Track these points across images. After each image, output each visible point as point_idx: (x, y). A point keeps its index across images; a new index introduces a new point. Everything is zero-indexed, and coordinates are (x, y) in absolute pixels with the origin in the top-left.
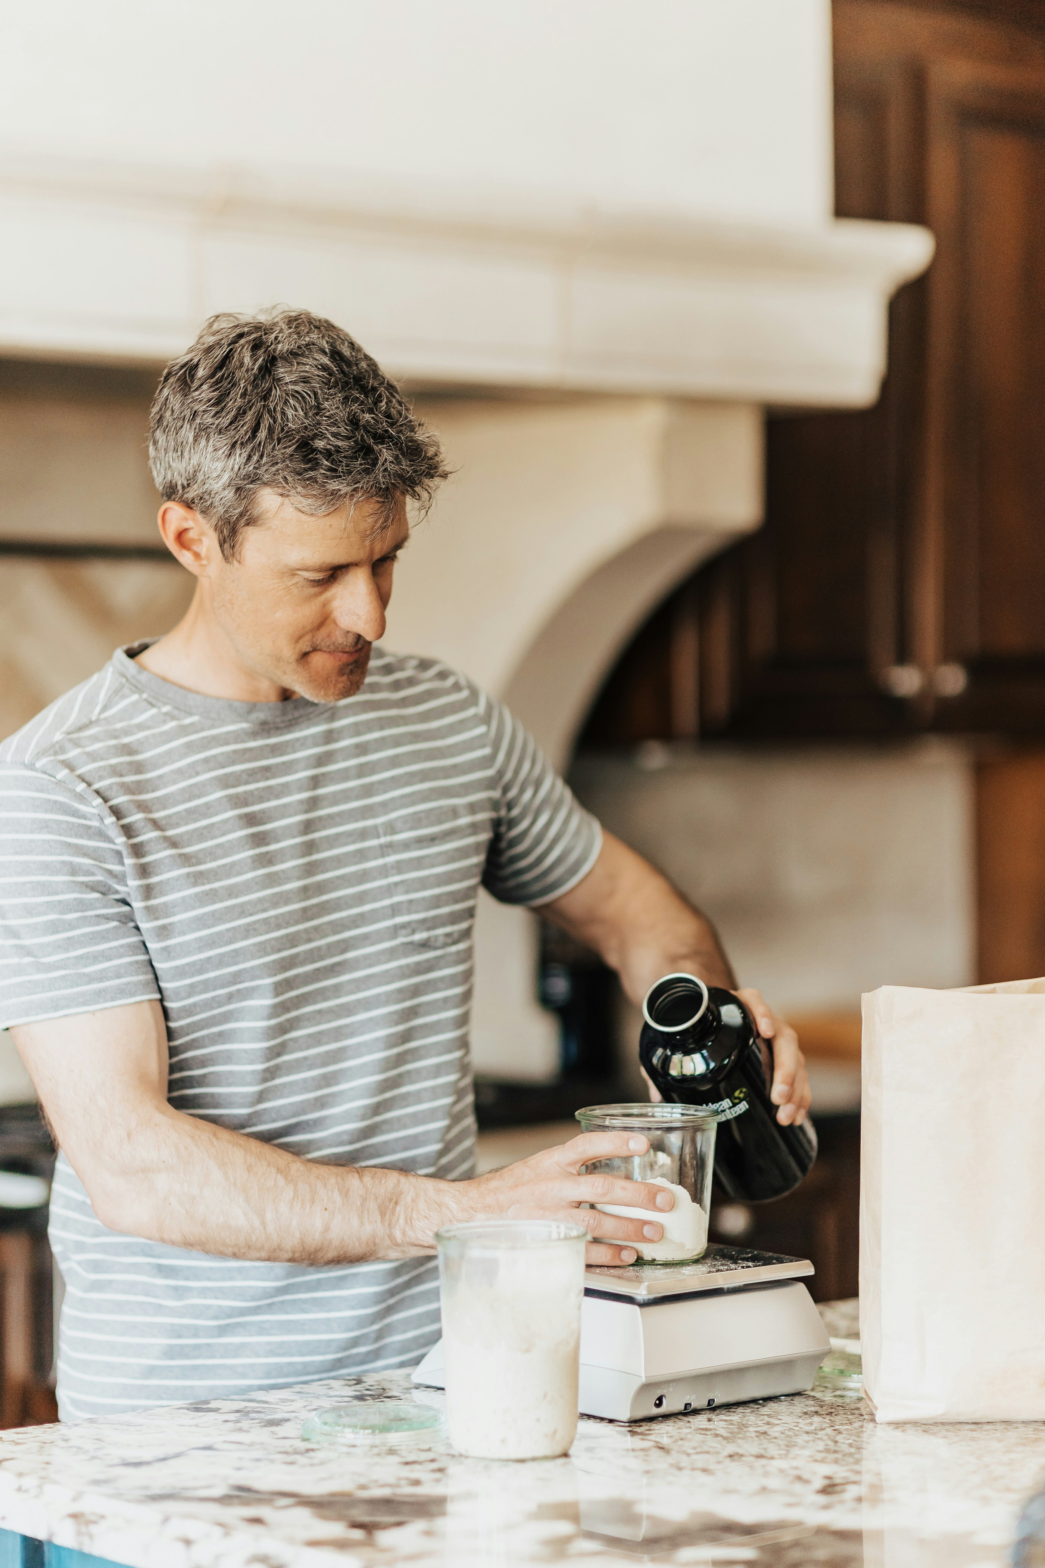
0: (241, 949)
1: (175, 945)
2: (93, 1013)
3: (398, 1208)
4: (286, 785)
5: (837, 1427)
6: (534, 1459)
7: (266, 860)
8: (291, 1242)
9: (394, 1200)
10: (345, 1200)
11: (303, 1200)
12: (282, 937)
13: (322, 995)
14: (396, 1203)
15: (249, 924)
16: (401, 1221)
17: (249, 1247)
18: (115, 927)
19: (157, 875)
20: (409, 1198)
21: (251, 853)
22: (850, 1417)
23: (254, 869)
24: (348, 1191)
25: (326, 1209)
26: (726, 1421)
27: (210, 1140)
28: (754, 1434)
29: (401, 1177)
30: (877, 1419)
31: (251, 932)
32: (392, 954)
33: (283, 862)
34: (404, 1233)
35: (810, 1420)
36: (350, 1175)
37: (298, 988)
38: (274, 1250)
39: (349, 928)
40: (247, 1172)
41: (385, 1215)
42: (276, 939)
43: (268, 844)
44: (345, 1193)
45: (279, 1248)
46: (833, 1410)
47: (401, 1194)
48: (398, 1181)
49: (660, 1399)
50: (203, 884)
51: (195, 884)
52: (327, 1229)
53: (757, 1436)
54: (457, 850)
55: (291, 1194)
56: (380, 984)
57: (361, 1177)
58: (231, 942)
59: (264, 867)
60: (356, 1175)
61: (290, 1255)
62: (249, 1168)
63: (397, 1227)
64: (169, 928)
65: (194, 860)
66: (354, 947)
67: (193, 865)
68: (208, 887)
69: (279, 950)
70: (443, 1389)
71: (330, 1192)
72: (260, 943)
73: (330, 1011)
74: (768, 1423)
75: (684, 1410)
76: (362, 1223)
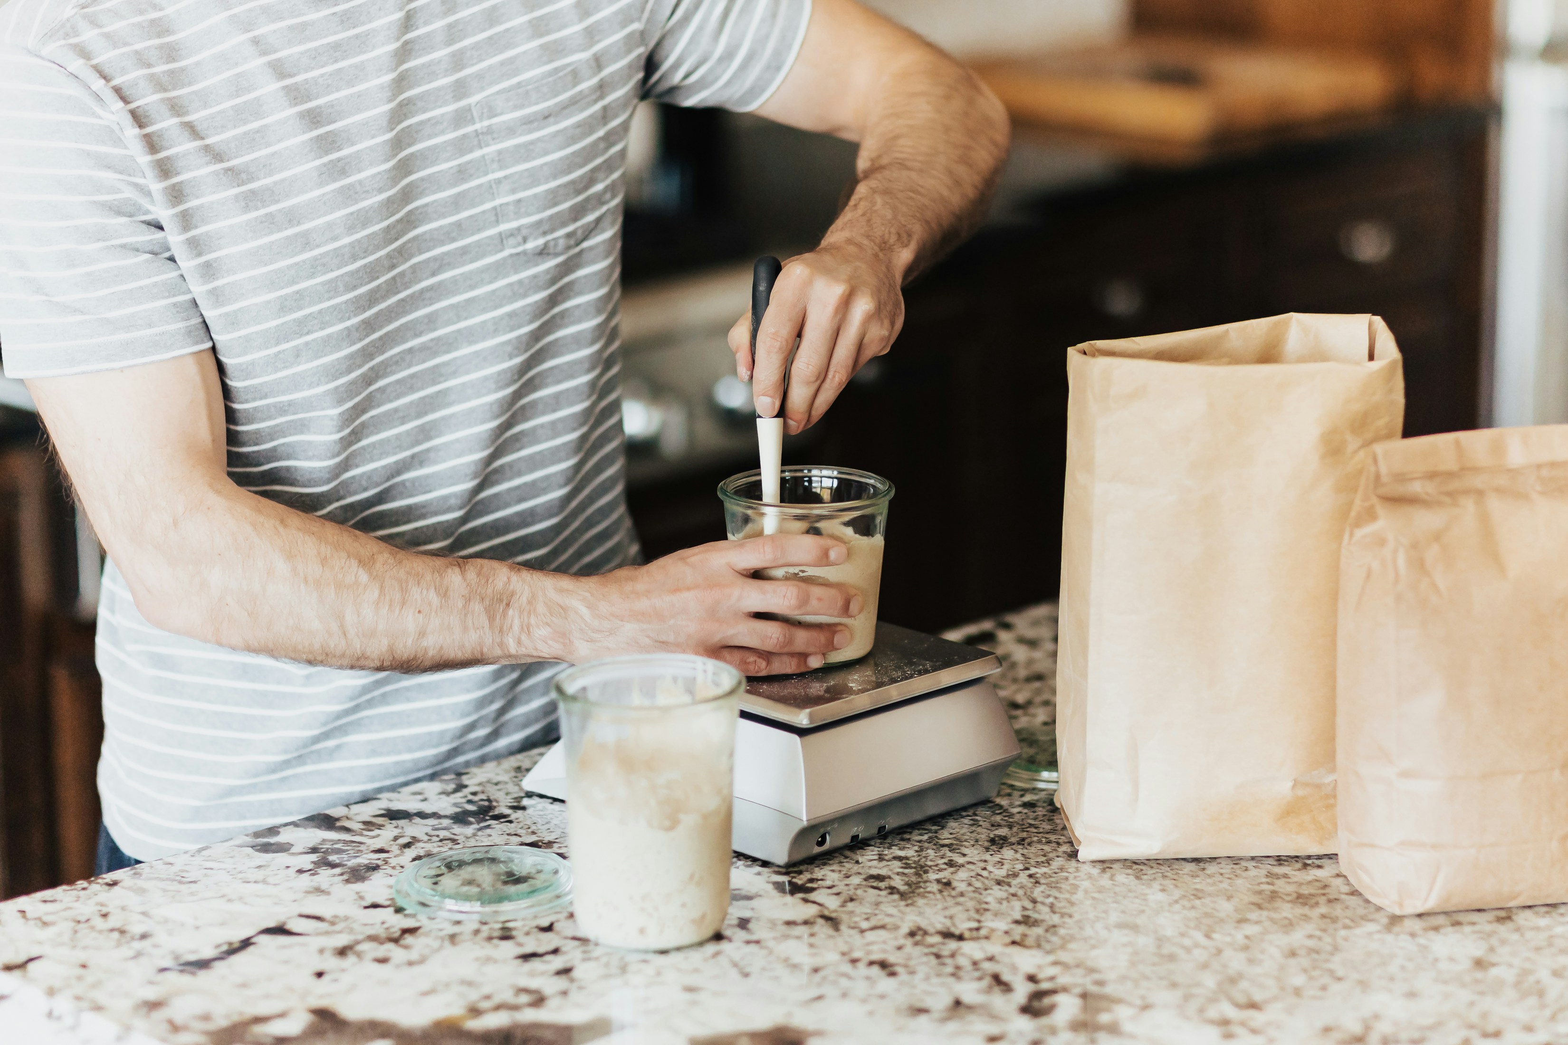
0: (305, 289)
1: (224, 286)
2: (122, 370)
3: (511, 612)
4: (361, 67)
5: (1033, 870)
6: (678, 949)
7: (340, 169)
8: (378, 648)
9: (505, 600)
10: (443, 601)
11: (391, 601)
12: (357, 271)
13: (413, 330)
14: (508, 605)
15: (315, 259)
16: (516, 628)
17: (327, 655)
18: (147, 261)
19: (197, 197)
20: (524, 599)
21: (318, 162)
22: (1047, 848)
23: (321, 185)
24: (446, 591)
25: (419, 612)
26: (900, 858)
27: (276, 528)
28: (934, 887)
29: (513, 573)
30: (1080, 856)
31: (319, 268)
32: (498, 270)
33: (360, 171)
34: (519, 642)
35: (1000, 856)
36: (450, 570)
37: (381, 327)
38: (358, 659)
39: (442, 243)
40: (320, 566)
41: (494, 619)
42: (351, 274)
43: (339, 149)
44: (444, 594)
45: (363, 656)
46: (1025, 835)
47: (512, 594)
48: (508, 578)
49: (824, 837)
50: (257, 209)
51: (247, 209)
52: (422, 634)
53: (940, 891)
54: (578, 125)
55: (376, 593)
56: (484, 310)
57: (463, 572)
58: (293, 282)
59: (335, 180)
60: (457, 570)
61: (378, 664)
62: (324, 561)
63: (510, 635)
64: (214, 265)
65: (244, 176)
66: (450, 266)
67: (244, 183)
68: (262, 212)
69: (355, 288)
70: (563, 801)
71: (425, 592)
72: (330, 281)
73: (423, 348)
74: (951, 864)
75: (851, 843)
76: (465, 629)
